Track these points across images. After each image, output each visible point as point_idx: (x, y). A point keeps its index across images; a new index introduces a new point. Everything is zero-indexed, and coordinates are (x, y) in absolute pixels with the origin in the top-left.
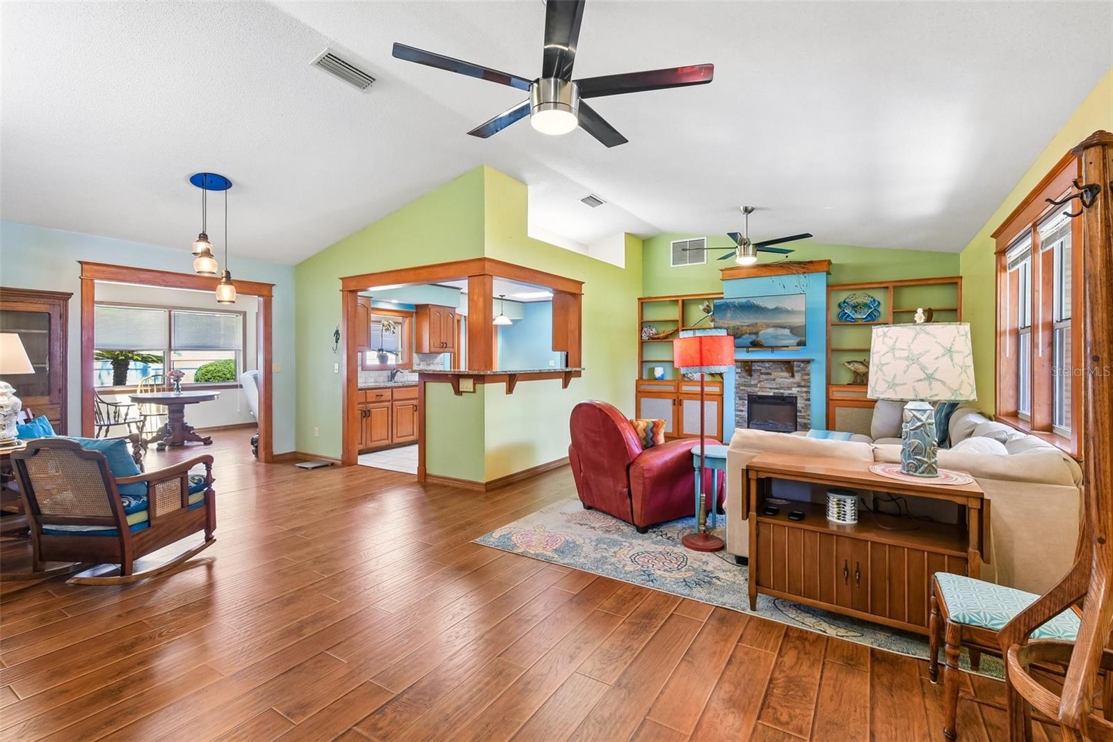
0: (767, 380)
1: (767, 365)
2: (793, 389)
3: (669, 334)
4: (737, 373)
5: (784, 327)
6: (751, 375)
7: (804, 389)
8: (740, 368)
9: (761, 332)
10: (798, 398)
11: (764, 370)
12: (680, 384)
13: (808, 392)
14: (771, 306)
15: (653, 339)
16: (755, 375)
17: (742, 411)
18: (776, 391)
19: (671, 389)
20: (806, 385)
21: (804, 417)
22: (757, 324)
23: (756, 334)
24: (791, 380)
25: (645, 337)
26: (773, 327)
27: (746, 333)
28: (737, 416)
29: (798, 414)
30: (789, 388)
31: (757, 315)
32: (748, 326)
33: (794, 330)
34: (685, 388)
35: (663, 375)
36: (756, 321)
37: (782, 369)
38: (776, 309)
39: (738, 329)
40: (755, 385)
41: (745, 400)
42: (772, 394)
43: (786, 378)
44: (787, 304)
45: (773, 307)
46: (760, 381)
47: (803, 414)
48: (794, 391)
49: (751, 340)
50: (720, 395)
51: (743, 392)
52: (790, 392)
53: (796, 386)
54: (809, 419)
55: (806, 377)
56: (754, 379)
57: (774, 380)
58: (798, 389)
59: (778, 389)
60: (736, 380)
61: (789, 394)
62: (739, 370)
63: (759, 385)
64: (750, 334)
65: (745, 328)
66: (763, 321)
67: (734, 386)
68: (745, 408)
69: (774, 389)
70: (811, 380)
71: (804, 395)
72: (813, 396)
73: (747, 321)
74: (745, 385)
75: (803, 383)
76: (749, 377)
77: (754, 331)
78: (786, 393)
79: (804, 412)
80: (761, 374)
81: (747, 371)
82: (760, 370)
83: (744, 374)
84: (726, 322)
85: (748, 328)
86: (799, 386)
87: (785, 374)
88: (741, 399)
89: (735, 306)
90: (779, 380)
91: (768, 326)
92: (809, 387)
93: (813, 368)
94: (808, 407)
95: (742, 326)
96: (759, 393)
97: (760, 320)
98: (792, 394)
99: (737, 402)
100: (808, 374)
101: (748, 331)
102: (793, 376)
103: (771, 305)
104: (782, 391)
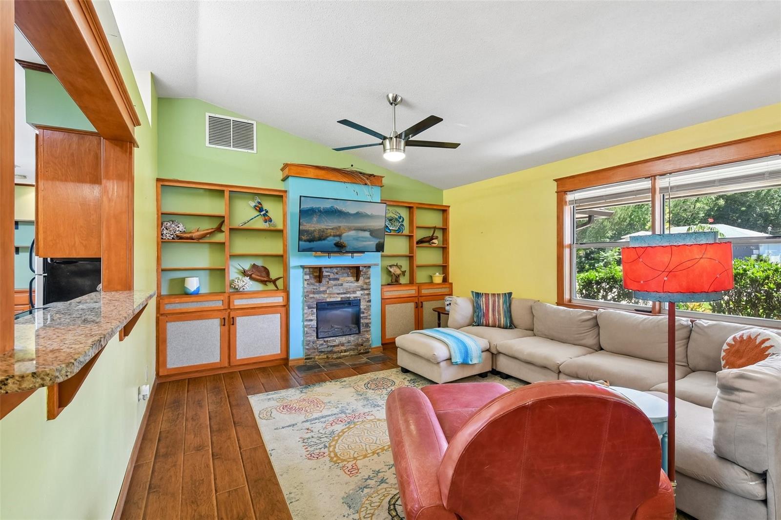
0: (335, 285)
1: (335, 270)
2: (357, 292)
3: (207, 234)
4: (306, 280)
5: (365, 230)
6: (320, 282)
7: (366, 292)
8: (309, 274)
9: (344, 234)
10: (361, 301)
11: (332, 276)
12: (231, 297)
13: (369, 294)
14: (352, 211)
15: (181, 238)
16: (324, 281)
17: (311, 320)
18: (343, 296)
19: (218, 304)
20: (366, 288)
21: (366, 318)
22: (340, 227)
23: (340, 236)
24: (356, 284)
25: (168, 235)
26: (354, 230)
27: (331, 235)
28: (305, 326)
29: (362, 315)
30: (354, 292)
31: (340, 219)
32: (332, 229)
33: (373, 233)
34: (238, 302)
35: (198, 289)
36: (340, 225)
37: (348, 274)
38: (358, 214)
39: (323, 232)
40: (324, 292)
41: (313, 308)
42: (339, 299)
43: (351, 282)
44: (368, 210)
45: (354, 212)
46: (329, 288)
47: (365, 315)
48: (359, 294)
49: (335, 242)
50: (284, 306)
51: (311, 300)
52: (355, 295)
53: (360, 289)
54: (370, 319)
55: (367, 281)
56: (323, 286)
57: (342, 285)
58: (362, 292)
59: (344, 293)
60: (304, 288)
61: (354, 297)
62: (307, 277)
63: (328, 292)
64: (334, 236)
65: (329, 231)
66: (346, 224)
67: (301, 294)
68: (314, 317)
69: (342, 294)
70: (371, 283)
71: (366, 297)
72: (372, 297)
73: (331, 225)
74: (314, 293)
75: (365, 286)
76: (317, 284)
77: (338, 233)
78: (352, 296)
79: (366, 313)
80: (330, 279)
81: (315, 277)
82: (329, 276)
83: (313, 281)
84: (313, 225)
85: (333, 231)
86: (363, 289)
87: (351, 279)
88: (309, 307)
89: (320, 211)
90: (346, 285)
91: (350, 229)
92: (369, 289)
93: (372, 271)
94: (368, 308)
95: (327, 229)
96: (328, 300)
97: (343, 224)
98: (356, 297)
99: (305, 311)
100: (369, 278)
101: (332, 234)
102: (357, 280)
103: (352, 209)
104: (348, 296)
